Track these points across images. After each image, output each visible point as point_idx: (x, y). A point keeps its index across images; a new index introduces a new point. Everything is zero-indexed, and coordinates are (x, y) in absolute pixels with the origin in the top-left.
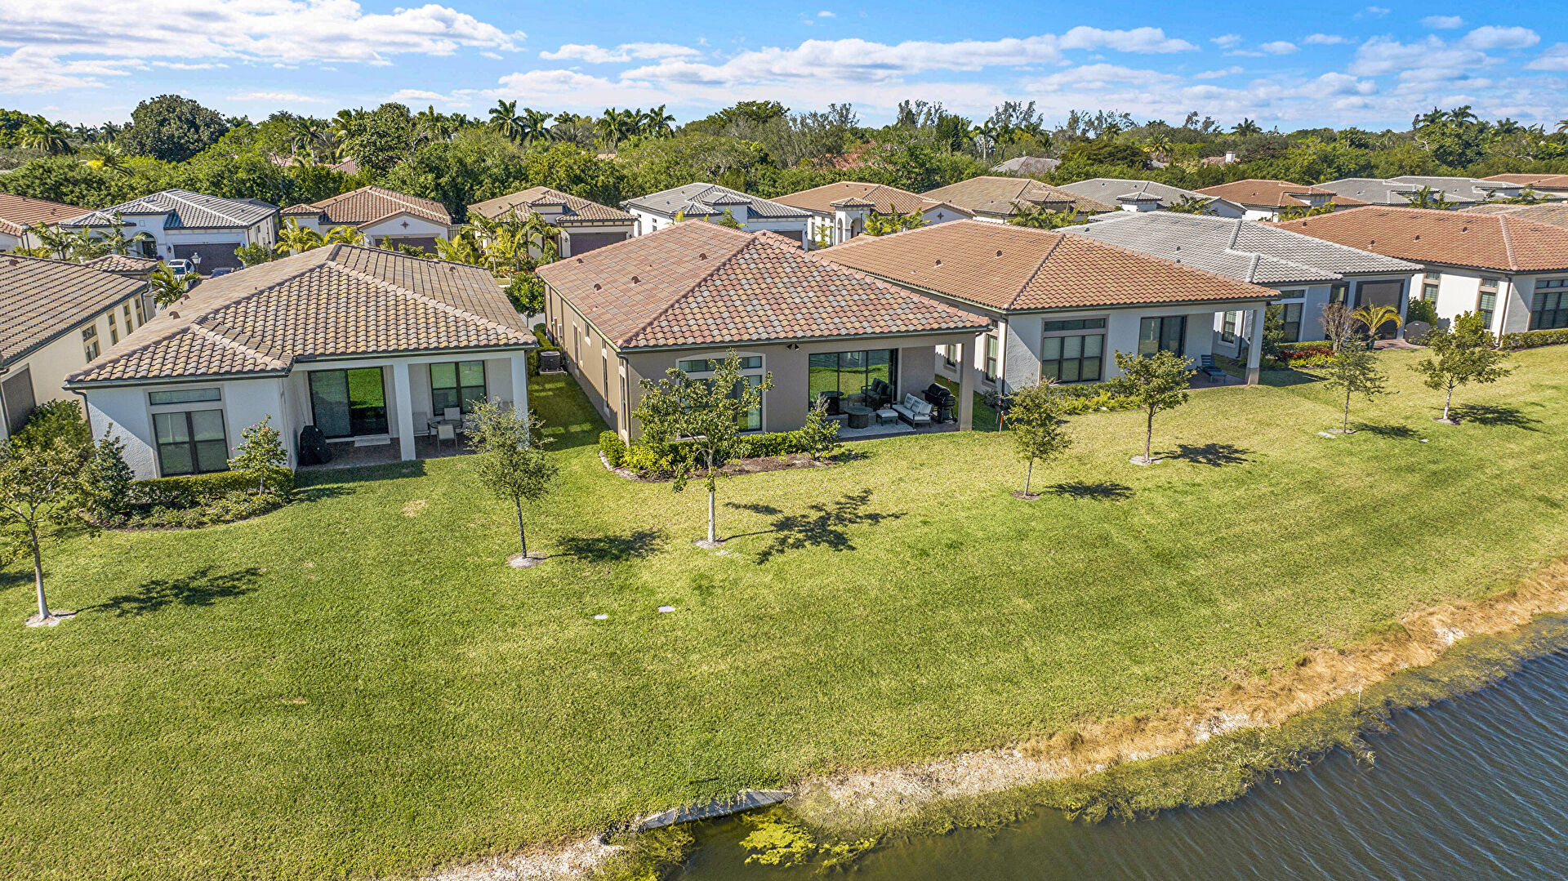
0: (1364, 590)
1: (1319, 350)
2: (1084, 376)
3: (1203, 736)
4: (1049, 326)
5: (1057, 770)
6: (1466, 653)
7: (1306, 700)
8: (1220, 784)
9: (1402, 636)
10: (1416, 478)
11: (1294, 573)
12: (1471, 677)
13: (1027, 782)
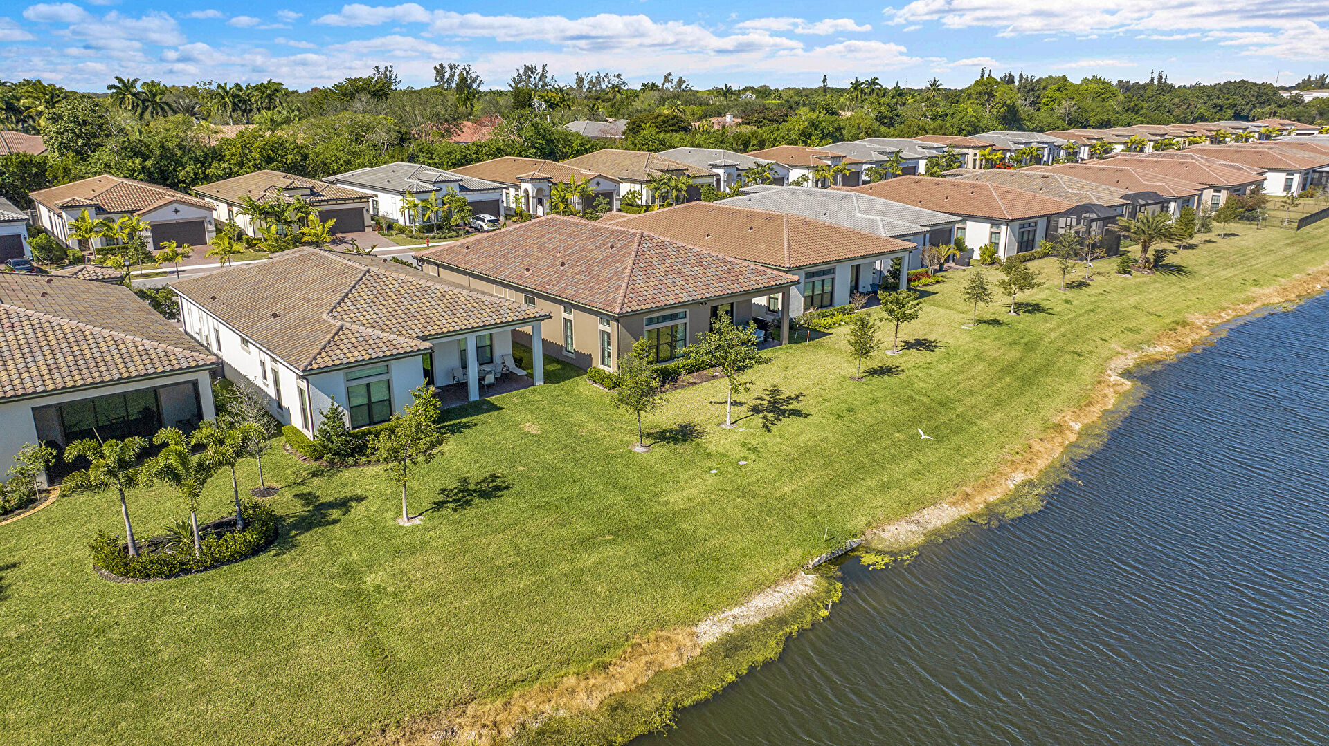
0: (1032, 409)
1: (922, 275)
2: (824, 304)
3: (1012, 486)
4: (808, 276)
5: (965, 510)
6: (1086, 431)
7: (1041, 464)
8: (1033, 504)
9: (1059, 428)
10: (1019, 348)
11: (999, 404)
12: (1097, 444)
13: (957, 517)
